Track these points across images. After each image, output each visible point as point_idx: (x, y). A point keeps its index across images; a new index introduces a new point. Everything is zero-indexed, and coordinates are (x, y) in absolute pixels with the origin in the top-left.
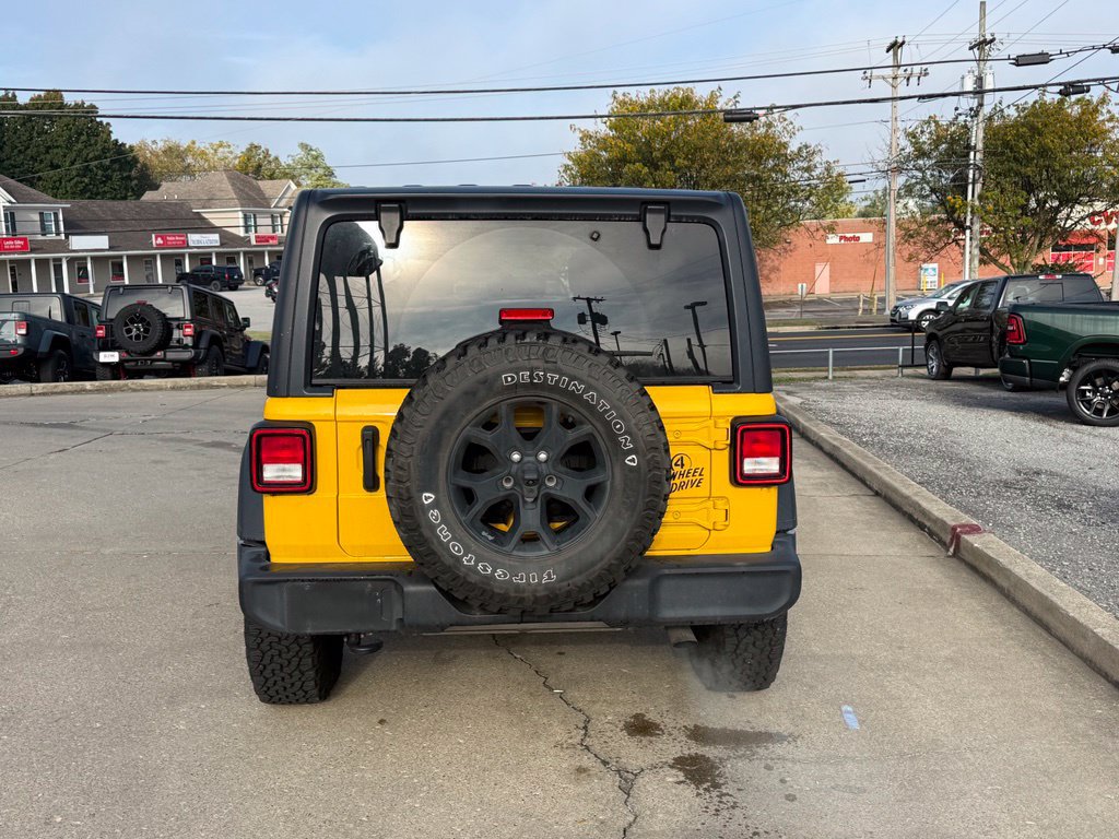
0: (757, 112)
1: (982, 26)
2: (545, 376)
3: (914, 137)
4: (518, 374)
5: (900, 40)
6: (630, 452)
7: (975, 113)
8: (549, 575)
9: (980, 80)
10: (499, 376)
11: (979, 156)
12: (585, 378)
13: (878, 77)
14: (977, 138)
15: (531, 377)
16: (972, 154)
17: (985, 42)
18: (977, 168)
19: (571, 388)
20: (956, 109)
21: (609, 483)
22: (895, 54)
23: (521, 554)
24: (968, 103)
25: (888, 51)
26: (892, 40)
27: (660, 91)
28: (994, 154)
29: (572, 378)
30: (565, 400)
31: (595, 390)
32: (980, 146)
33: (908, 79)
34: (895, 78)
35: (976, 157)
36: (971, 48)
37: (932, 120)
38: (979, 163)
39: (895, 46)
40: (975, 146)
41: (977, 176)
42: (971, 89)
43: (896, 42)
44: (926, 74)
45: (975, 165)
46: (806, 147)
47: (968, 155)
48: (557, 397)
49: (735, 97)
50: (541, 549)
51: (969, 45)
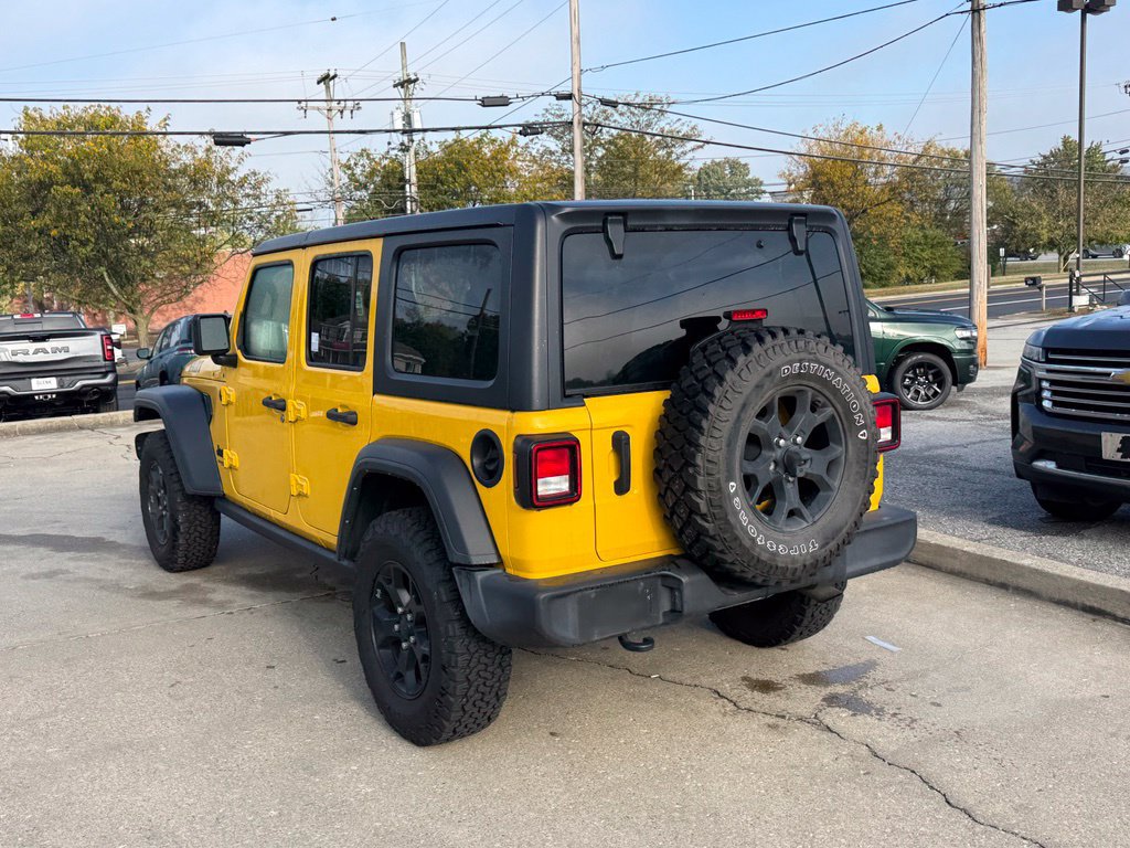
0: (248, 136)
1: (404, 67)
2: (809, 366)
3: (349, 168)
4: (791, 366)
5: (332, 74)
6: (863, 427)
7: (405, 149)
8: (813, 544)
9: (407, 117)
10: (779, 368)
11: (414, 189)
12: (835, 366)
13: (313, 108)
14: (411, 173)
15: (800, 368)
16: (407, 186)
17: (410, 81)
18: (413, 200)
19: (825, 375)
20: (389, 143)
21: (843, 457)
22: (328, 88)
23: (789, 530)
24: (398, 139)
25: (319, 83)
26: (324, 73)
27: (77, 109)
28: (426, 187)
29: (827, 366)
30: (818, 387)
31: (842, 376)
32: (414, 179)
33: (342, 112)
34: (330, 110)
35: (411, 190)
36: (395, 86)
37: (364, 153)
38: (414, 195)
39: (326, 79)
40: (410, 180)
41: (414, 208)
42: (401, 127)
43: (328, 75)
44: (359, 108)
45: (411, 197)
46: (254, 174)
47: (403, 188)
48: (812, 384)
49: (165, 120)
50: (800, 524)
51: (393, 83)
